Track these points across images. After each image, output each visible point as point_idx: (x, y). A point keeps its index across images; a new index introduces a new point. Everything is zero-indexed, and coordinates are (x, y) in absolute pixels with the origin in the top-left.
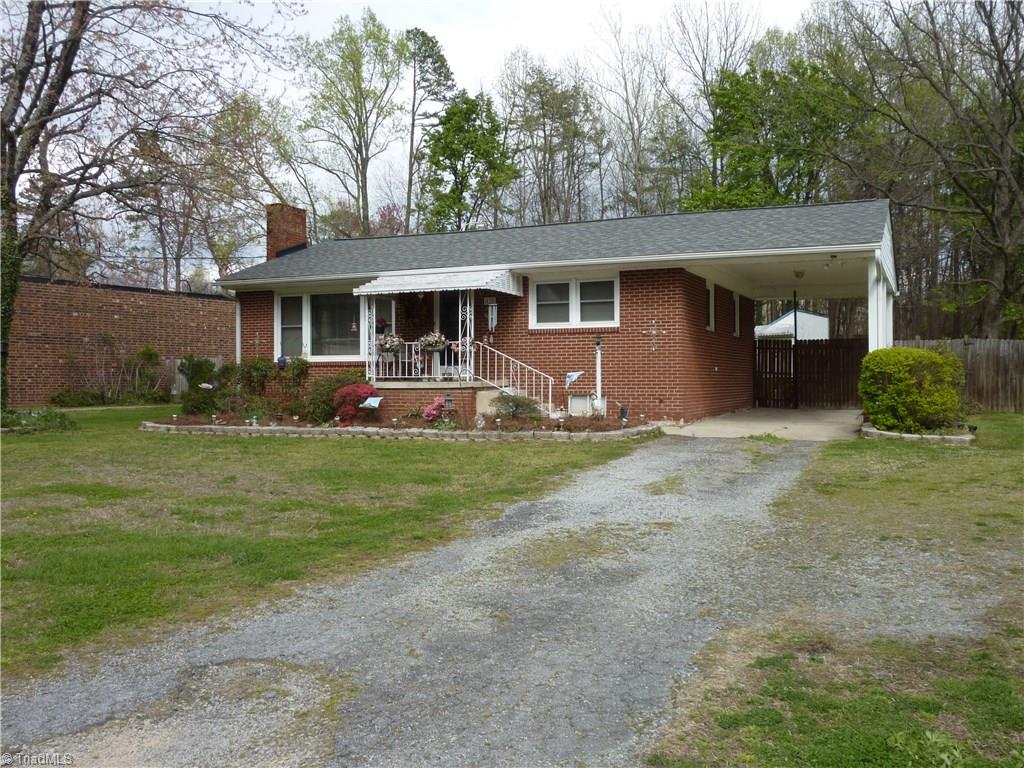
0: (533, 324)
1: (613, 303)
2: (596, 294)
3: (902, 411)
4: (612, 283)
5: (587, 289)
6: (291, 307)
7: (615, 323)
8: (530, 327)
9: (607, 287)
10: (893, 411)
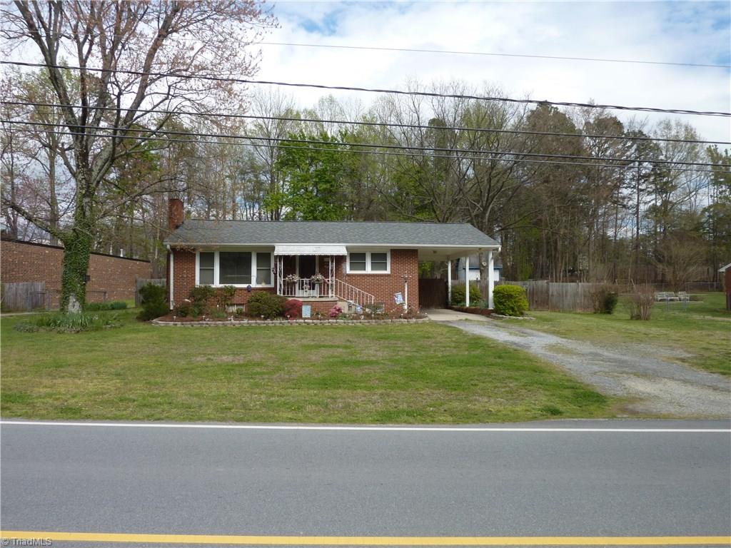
0: (348, 271)
1: (386, 263)
2: (379, 258)
3: (516, 309)
4: (386, 254)
5: (374, 256)
6: (207, 258)
7: (388, 272)
8: (348, 273)
9: (383, 256)
10: (513, 309)
